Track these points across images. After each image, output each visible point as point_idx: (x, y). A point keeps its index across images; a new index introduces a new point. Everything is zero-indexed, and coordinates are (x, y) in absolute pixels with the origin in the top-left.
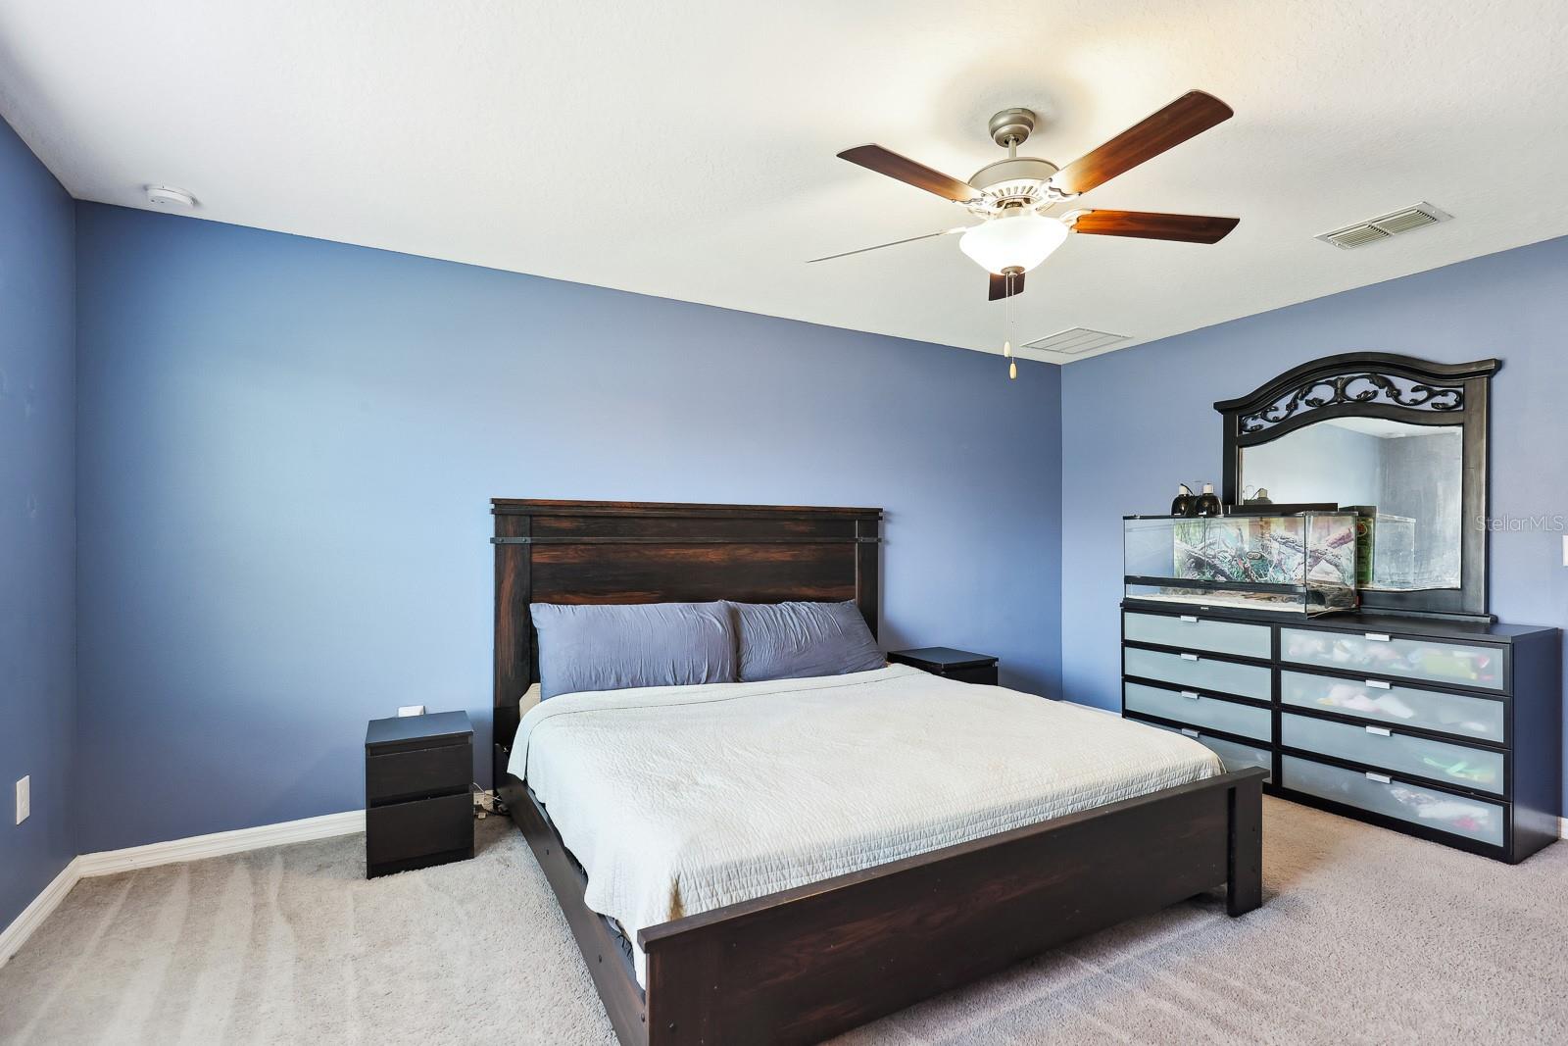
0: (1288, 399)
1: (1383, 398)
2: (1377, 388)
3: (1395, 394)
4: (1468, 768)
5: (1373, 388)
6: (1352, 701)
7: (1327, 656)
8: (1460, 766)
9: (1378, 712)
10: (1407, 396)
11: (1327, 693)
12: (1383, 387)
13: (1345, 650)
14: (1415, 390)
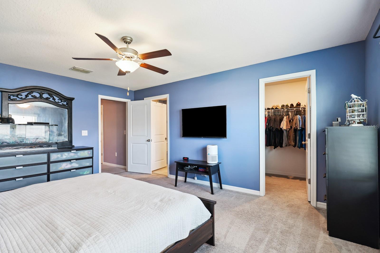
0: (26, 93)
1: (51, 99)
2: (50, 97)
3: (54, 99)
4: (87, 172)
5: (49, 97)
6: (67, 166)
7: (61, 158)
8: (86, 172)
9: (72, 167)
10: (57, 101)
11: (61, 166)
12: (51, 97)
13: (65, 155)
14: (58, 100)
